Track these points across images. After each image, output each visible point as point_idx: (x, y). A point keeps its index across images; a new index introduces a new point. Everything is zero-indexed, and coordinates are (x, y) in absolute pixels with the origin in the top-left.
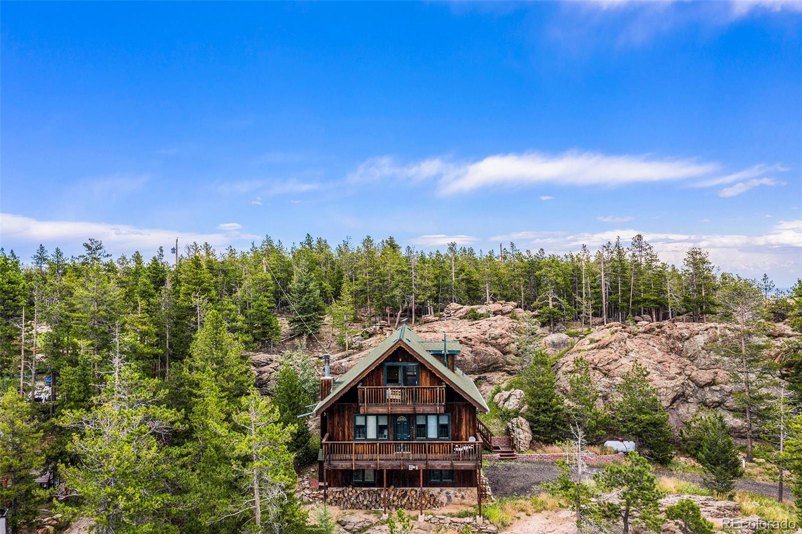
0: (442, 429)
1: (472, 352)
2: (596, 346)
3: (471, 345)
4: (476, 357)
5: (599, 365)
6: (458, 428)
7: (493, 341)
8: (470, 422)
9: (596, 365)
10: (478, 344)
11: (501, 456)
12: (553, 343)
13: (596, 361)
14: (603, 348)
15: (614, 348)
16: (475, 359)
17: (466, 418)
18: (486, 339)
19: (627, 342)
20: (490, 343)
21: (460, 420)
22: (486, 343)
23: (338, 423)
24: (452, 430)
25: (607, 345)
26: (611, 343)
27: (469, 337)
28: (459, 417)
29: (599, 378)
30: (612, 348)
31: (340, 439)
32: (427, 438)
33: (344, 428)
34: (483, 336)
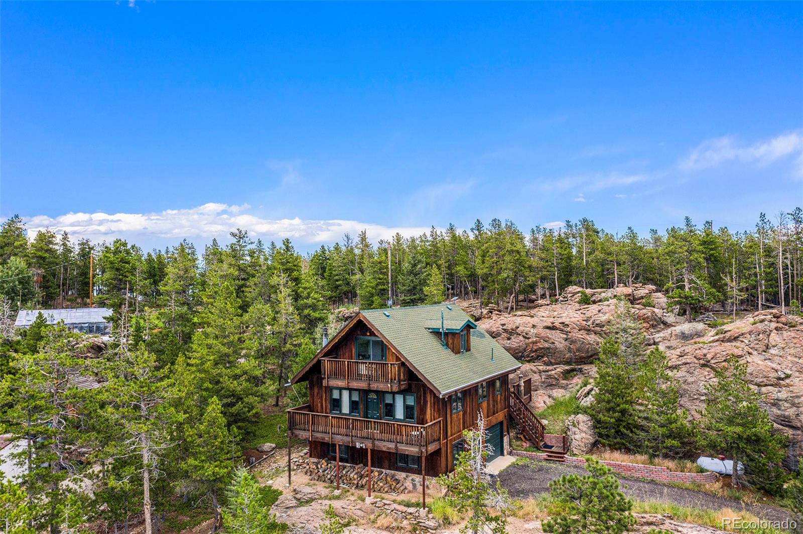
0: (408, 410)
1: (566, 340)
2: (720, 338)
3: (567, 332)
4: (571, 346)
5: (713, 361)
6: (423, 411)
7: (598, 329)
8: (434, 404)
9: (709, 361)
10: (576, 331)
11: (549, 456)
12: (683, 333)
13: (709, 356)
14: (729, 340)
15: (747, 341)
16: (570, 348)
17: (430, 401)
18: (588, 326)
19: (772, 334)
20: (593, 331)
21: (425, 402)
22: (588, 331)
23: (317, 393)
24: (418, 413)
25: (738, 337)
26: (743, 334)
27: (566, 323)
28: (424, 399)
29: (707, 377)
30: (742, 341)
31: (319, 411)
32: (394, 418)
33: (322, 400)
34: (585, 322)
